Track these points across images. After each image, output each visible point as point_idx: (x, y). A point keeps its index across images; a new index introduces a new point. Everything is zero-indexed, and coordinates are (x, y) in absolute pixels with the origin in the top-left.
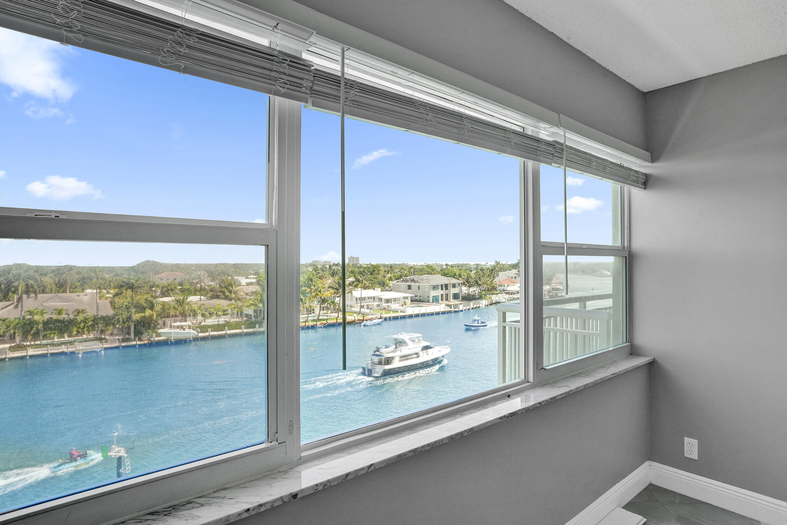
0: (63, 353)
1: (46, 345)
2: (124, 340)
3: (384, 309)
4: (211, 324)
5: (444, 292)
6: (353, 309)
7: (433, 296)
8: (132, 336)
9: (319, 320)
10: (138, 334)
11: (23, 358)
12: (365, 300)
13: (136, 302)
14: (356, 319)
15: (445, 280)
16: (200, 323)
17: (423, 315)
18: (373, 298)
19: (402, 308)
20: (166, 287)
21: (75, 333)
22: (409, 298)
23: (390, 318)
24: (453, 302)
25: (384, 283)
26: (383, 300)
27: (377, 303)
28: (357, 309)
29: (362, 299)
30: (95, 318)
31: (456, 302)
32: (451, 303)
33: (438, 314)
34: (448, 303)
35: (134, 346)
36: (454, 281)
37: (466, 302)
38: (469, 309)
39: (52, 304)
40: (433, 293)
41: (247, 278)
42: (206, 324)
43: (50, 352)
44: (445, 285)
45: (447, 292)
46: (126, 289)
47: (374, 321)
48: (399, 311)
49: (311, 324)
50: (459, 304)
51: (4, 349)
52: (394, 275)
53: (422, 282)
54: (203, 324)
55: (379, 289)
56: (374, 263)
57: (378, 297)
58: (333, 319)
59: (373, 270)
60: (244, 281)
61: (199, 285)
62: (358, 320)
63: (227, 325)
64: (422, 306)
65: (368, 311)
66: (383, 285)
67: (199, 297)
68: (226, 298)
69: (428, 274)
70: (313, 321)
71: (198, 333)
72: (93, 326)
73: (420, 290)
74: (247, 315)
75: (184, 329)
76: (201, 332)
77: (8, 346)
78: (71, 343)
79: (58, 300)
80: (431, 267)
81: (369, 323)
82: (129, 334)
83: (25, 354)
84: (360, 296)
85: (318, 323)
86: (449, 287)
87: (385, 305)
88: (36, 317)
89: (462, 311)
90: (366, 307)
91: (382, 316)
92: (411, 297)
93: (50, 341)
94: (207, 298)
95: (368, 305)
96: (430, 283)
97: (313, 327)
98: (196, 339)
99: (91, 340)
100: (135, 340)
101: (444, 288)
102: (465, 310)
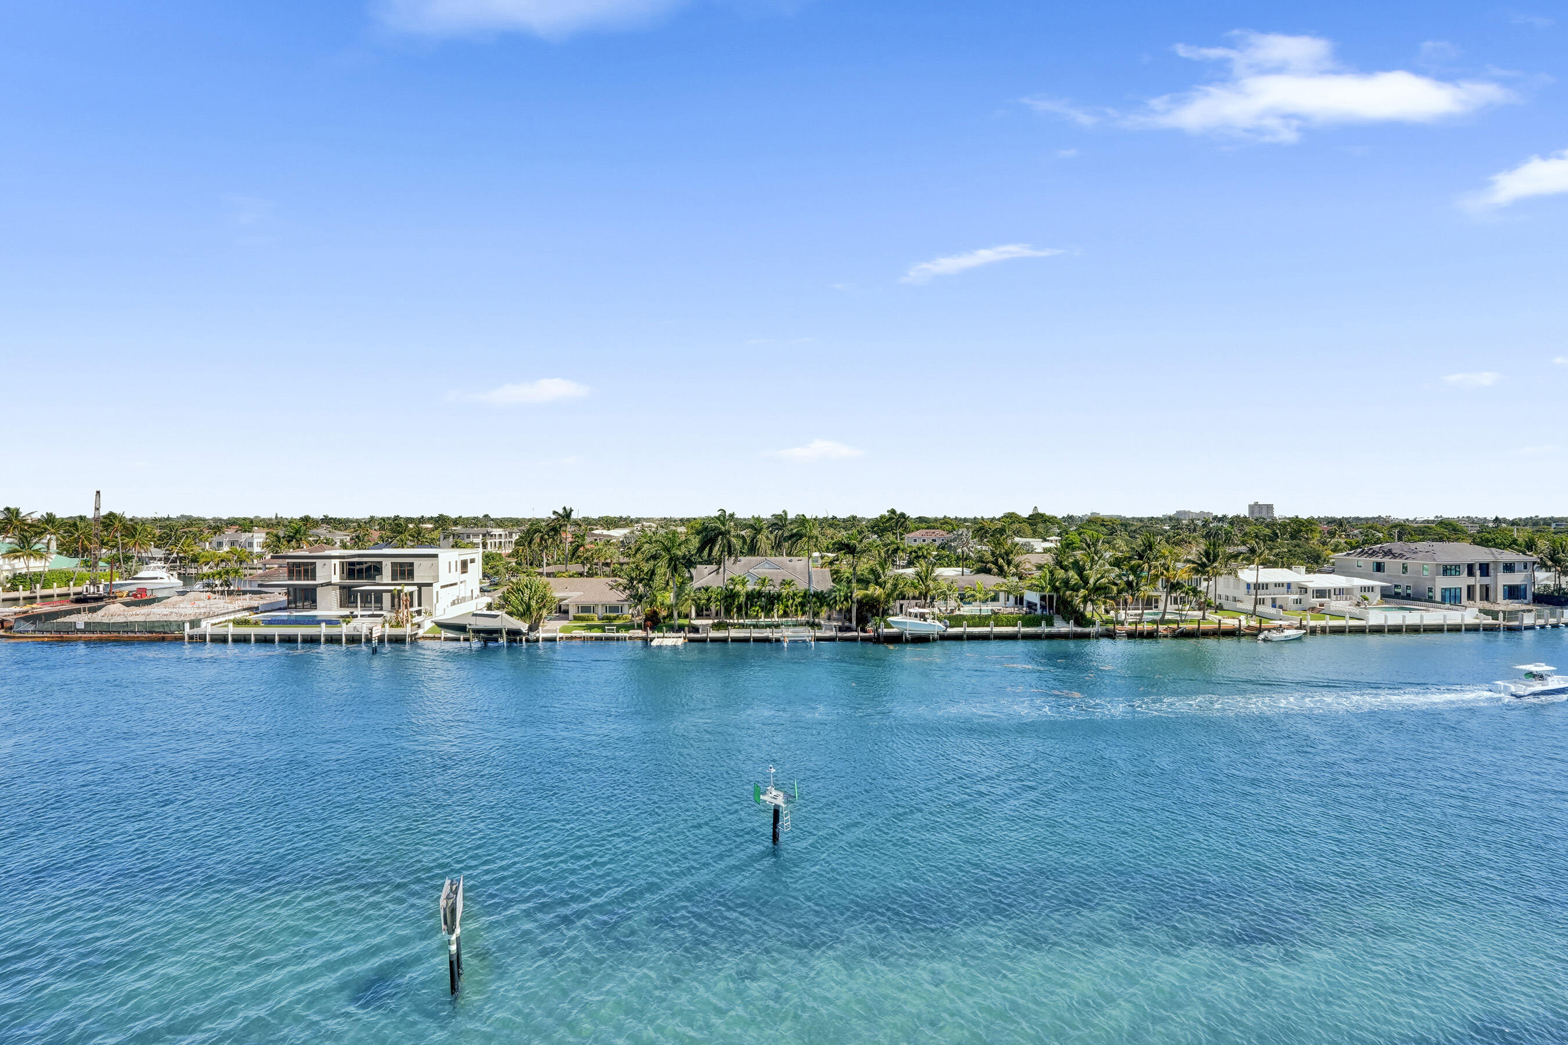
0: (767, 640)
1: (750, 625)
2: (841, 629)
3: (1313, 609)
4: (968, 614)
5: (1478, 581)
6: (1239, 605)
7: (1445, 589)
8: (854, 623)
9: (1163, 621)
10: (862, 621)
11: (724, 640)
12: (1267, 588)
13: (859, 573)
14: (1244, 623)
15: (1481, 555)
16: (952, 611)
17: (1414, 629)
18: (1285, 585)
19: (1356, 611)
20: (915, 552)
21: (781, 612)
22: (1378, 591)
23: (1323, 630)
24: (1503, 605)
25: (1319, 557)
26: (1310, 592)
27: (1296, 597)
28: (1249, 606)
29: (1257, 586)
30: (805, 594)
31: (1514, 605)
32: (1497, 608)
33: (1455, 629)
34: (1487, 605)
35: (854, 640)
36: (1509, 556)
37: (1546, 610)
38: (1555, 626)
39: (760, 570)
40: (1443, 582)
41: (1045, 540)
42: (962, 613)
43: (754, 635)
44: (1481, 565)
45: (1486, 580)
46: (845, 553)
47: (1287, 633)
48: (1348, 616)
49: (1147, 627)
50: (1524, 611)
51: (707, 625)
52: (1348, 540)
53: (1414, 556)
54: (957, 613)
55: (1303, 569)
56: (1304, 515)
57: (1297, 583)
58: (1191, 621)
59: (1298, 528)
60: (1039, 545)
61: (959, 550)
62: (1249, 627)
63: (996, 618)
64: (1410, 610)
65: (1273, 611)
66: (1315, 562)
67: (960, 569)
68: (1001, 572)
69: (1441, 540)
70: (1154, 622)
71: (947, 627)
72: (802, 605)
73: (1408, 574)
74: (1031, 605)
75: (925, 620)
76: (951, 626)
77: (710, 622)
78: (777, 626)
79: (767, 566)
80: (1451, 524)
81: (1275, 635)
82: (850, 621)
83: (727, 635)
84: (1255, 581)
85: (1161, 627)
86: (1491, 572)
87: (1315, 601)
88: (739, 588)
89: (1531, 628)
90: (1269, 602)
91: (1304, 623)
92: (1383, 588)
93: (754, 621)
94: (971, 572)
95: (1274, 600)
96: (1434, 560)
97: (1151, 635)
98: (944, 638)
99: (802, 625)
100: (856, 631)
101: (1478, 573)
102: (1543, 627)
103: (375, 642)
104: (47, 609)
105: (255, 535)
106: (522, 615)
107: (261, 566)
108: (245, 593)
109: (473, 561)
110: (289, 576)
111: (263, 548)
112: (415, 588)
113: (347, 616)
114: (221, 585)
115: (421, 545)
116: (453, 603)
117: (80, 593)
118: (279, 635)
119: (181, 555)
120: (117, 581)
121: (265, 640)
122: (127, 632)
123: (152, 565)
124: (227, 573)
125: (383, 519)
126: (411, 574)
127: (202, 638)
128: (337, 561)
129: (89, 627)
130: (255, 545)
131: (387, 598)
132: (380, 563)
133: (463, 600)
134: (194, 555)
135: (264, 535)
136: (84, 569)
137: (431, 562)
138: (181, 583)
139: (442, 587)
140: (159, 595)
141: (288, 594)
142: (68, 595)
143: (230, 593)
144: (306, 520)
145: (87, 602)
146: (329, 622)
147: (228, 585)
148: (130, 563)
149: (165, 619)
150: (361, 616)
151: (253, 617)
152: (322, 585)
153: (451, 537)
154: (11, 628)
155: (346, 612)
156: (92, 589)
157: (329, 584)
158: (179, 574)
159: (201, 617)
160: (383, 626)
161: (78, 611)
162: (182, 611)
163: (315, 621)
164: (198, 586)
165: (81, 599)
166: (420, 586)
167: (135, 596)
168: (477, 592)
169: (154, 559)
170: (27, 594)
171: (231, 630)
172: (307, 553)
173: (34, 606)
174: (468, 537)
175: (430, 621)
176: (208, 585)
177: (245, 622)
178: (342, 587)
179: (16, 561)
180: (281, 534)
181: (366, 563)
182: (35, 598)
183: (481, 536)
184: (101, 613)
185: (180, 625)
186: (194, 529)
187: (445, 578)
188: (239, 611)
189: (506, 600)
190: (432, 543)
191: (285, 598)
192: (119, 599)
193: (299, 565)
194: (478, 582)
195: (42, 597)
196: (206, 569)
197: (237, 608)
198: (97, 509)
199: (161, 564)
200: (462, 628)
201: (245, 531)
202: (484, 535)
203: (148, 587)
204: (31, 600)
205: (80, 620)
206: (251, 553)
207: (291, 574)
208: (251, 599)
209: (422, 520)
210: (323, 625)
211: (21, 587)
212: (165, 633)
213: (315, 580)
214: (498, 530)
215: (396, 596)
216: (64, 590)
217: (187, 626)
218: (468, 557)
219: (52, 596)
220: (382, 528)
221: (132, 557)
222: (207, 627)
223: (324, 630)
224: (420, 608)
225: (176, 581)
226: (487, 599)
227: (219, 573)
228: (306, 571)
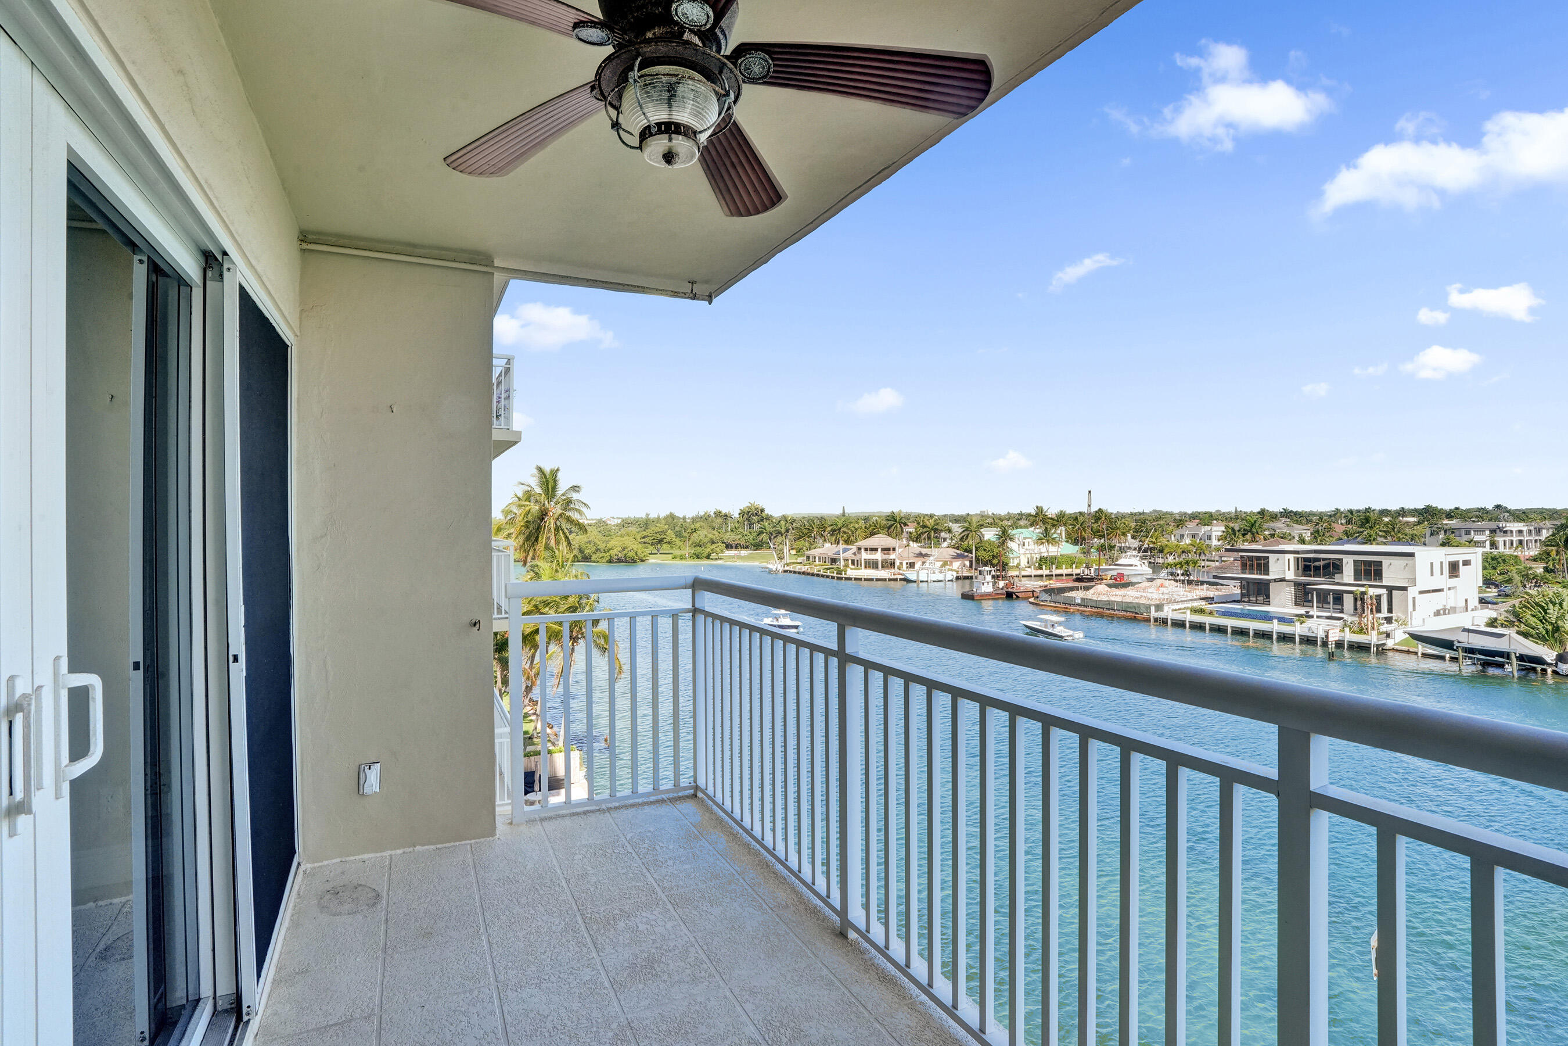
103: (1332, 646)
104: (1059, 585)
105: (1214, 528)
106: (1541, 639)
107: (1217, 558)
108: (1202, 583)
109: (1467, 563)
110: (1242, 569)
111: (1219, 540)
112: (1384, 591)
113: (1301, 616)
114: (1183, 575)
115: (1399, 542)
116: (1437, 613)
117: (1079, 574)
118: (1232, 627)
119: (1151, 546)
120: (1104, 566)
121: (1219, 630)
122: (1109, 609)
123: (1129, 554)
124: (1187, 563)
125: (1351, 512)
126: (1379, 574)
127: (1165, 622)
128: (1291, 557)
129: (1084, 603)
130: (1213, 537)
131: (1348, 601)
132: (1341, 560)
133: (1453, 610)
134: (1161, 546)
135: (1223, 528)
136: (1082, 555)
137: (1406, 562)
138: (1151, 571)
139: (1421, 592)
140: (1134, 580)
141: (1242, 587)
142: (1072, 575)
143: (1190, 582)
144: (1262, 513)
145: (1083, 581)
146: (1282, 620)
147: (1188, 575)
148: (1113, 552)
149: (1136, 601)
150: (1318, 617)
151: (1208, 607)
152: (1275, 580)
153: (1443, 532)
154: (1037, 597)
155: (1301, 611)
156: (1086, 571)
157: (1282, 580)
158: (1150, 563)
159: (1165, 602)
160: (1342, 630)
161: (1077, 589)
162: (1149, 595)
163: (1267, 617)
164: (1163, 574)
165: (1079, 579)
166: (1390, 589)
167: (1115, 579)
168: (1474, 602)
169: (1130, 548)
170: (1047, 572)
171: (1189, 617)
172: (1260, 547)
173: (1051, 582)
174: (1468, 533)
175: (1402, 631)
176: (1172, 574)
177: (1201, 611)
178: (1297, 584)
179: (1041, 546)
180: (1237, 528)
181: (1324, 559)
182: (1052, 575)
183: (1487, 532)
184: (1091, 591)
185: (1148, 607)
186: (1162, 522)
187: (1424, 581)
188: (1196, 600)
189: (1516, 615)
190: (1413, 540)
191: (1239, 591)
192: (1104, 581)
193: (1251, 558)
194: (1476, 590)
195: (1056, 575)
196: (1170, 559)
197: (1195, 597)
198: (1089, 506)
199: (1135, 553)
200: (1448, 645)
201: (1205, 525)
202: (1493, 531)
203: (1126, 573)
204: (1049, 576)
205: (1078, 595)
206: (1209, 546)
207: (1244, 567)
208: (1208, 589)
209: (1403, 512)
210: (1275, 621)
211: (1044, 567)
212: (1136, 613)
213: (1268, 574)
214: (1516, 524)
215: (1360, 599)
216: (1069, 571)
217: (1153, 608)
218: (1461, 558)
219: (1062, 575)
220: (1349, 522)
221: (1114, 546)
222: (1168, 612)
223: (1276, 627)
224: (1390, 615)
225: (1146, 570)
226: (1490, 613)
227: (1180, 563)
228: (1259, 565)
